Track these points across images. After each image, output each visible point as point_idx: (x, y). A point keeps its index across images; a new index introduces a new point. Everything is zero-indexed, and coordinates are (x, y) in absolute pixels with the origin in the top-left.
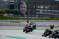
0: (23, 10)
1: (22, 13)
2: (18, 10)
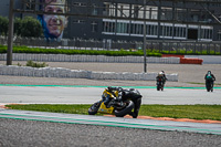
0: (55, 21)
1: (52, 32)
2: (36, 21)
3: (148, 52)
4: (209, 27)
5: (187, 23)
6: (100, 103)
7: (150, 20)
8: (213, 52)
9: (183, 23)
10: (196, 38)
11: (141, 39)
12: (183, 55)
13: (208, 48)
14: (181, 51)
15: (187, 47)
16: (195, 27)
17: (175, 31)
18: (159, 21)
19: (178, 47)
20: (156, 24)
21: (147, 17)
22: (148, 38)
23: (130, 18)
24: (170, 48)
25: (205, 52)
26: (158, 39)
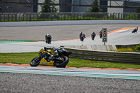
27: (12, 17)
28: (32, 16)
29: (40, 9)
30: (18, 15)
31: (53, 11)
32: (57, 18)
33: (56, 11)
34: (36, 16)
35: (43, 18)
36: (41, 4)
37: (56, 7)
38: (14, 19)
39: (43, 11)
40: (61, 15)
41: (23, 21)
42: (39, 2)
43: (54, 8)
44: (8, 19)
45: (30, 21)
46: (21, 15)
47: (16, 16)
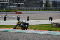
3: (7, 10)
4: (23, 4)
5: (17, 3)
6: (17, 26)
7: (7, 2)
8: (24, 10)
9: (16, 2)
10: (20, 7)
11: (5, 7)
12: (16, 11)
13: (23, 9)
14: (16, 10)
15: (18, 9)
16: (20, 3)
17: (14, 5)
18: (10, 2)
19: (15, 9)
20: (9, 3)
21: (7, 1)
22: (7, 7)
23: (2, 1)
24: (13, 9)
25: (22, 10)
26: (10, 7)
27: (32, 9)
28: (40, 9)
29: (43, 6)
30: (34, 8)
31: (49, 7)
32: (51, 10)
33: (50, 7)
34: (42, 9)
35: (45, 10)
36: (44, 4)
37: (50, 5)
38: (32, 10)
39: (45, 7)
40: (53, 8)
41: (36, 11)
42: (43, 3)
43: (49, 5)
44: (30, 10)
45: (39, 11)
46: (36, 8)
47: (33, 9)
